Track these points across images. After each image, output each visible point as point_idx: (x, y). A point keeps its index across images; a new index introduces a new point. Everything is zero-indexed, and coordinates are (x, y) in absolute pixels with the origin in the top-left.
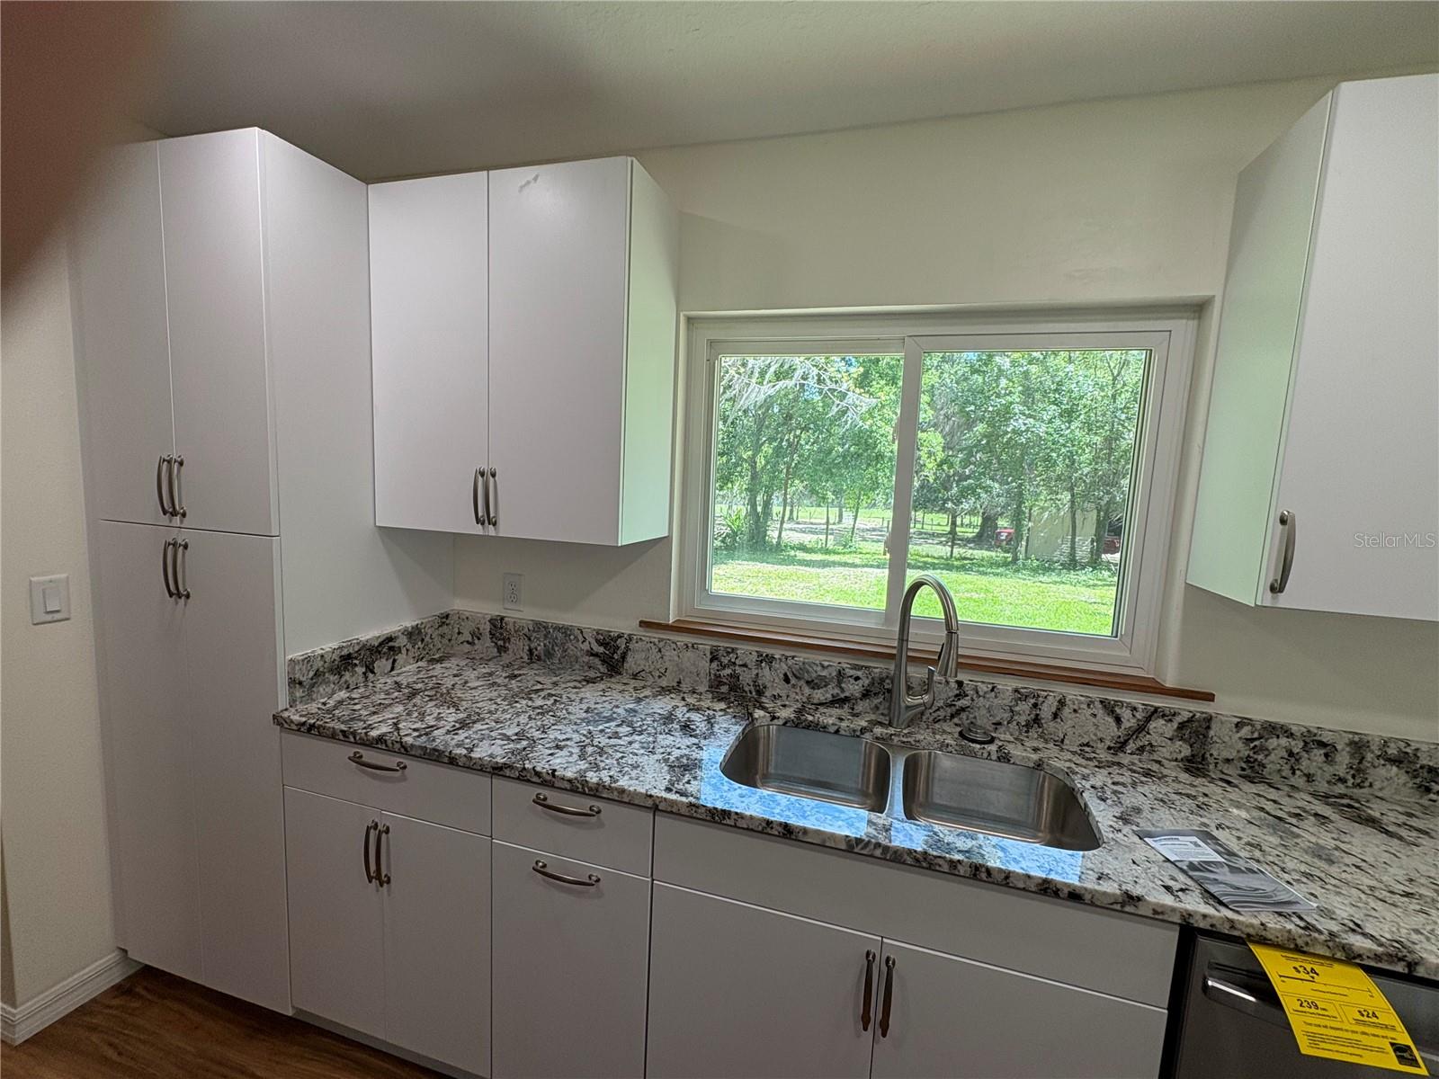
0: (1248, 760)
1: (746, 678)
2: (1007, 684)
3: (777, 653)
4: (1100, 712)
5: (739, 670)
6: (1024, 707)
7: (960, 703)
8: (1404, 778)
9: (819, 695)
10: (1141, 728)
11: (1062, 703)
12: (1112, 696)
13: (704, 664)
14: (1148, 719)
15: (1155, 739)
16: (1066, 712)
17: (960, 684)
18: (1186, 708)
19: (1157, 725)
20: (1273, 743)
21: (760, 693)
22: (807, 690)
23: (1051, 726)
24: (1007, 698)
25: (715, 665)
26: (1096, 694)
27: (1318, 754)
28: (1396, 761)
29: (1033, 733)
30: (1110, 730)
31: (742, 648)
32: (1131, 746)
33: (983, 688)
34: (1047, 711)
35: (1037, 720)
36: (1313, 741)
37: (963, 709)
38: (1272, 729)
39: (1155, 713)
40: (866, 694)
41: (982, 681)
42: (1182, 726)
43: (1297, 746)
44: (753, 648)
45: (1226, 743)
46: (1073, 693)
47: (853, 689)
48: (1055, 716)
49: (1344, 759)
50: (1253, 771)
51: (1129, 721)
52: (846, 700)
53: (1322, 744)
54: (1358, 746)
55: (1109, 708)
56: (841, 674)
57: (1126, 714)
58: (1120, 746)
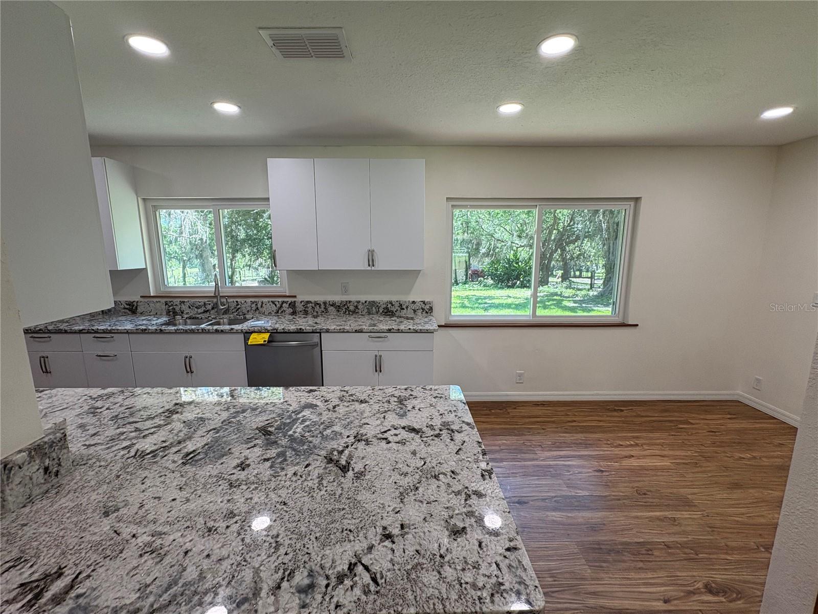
0: (304, 310)
1: (177, 309)
2: (249, 300)
3: (186, 300)
4: (271, 304)
5: (175, 307)
6: (254, 305)
7: (238, 307)
8: (334, 309)
9: (200, 311)
10: (281, 306)
11: (262, 303)
12: (273, 300)
13: (164, 307)
14: (282, 304)
15: (285, 309)
16: (264, 305)
17: (237, 302)
18: (290, 300)
19: (284, 305)
20: (308, 305)
21: (182, 313)
22: (196, 310)
23: (261, 309)
24: (249, 304)
25: (167, 306)
26: (271, 300)
27: (318, 306)
28: (332, 305)
29: (257, 312)
30: (275, 308)
31: (175, 300)
32: (280, 312)
33: (243, 302)
34: (259, 306)
35: (257, 308)
36: (316, 304)
37: (239, 308)
38: (308, 302)
39: (283, 302)
40: (213, 308)
41: (242, 300)
42: (290, 304)
43: (313, 305)
44: (179, 300)
45: (300, 307)
46: (265, 300)
47: (209, 307)
48: (261, 306)
49: (323, 306)
50: (306, 313)
51: (278, 306)
52: (208, 311)
53: (318, 304)
54: (325, 303)
55: (273, 302)
56: (205, 304)
57: (277, 303)
58: (277, 312)
